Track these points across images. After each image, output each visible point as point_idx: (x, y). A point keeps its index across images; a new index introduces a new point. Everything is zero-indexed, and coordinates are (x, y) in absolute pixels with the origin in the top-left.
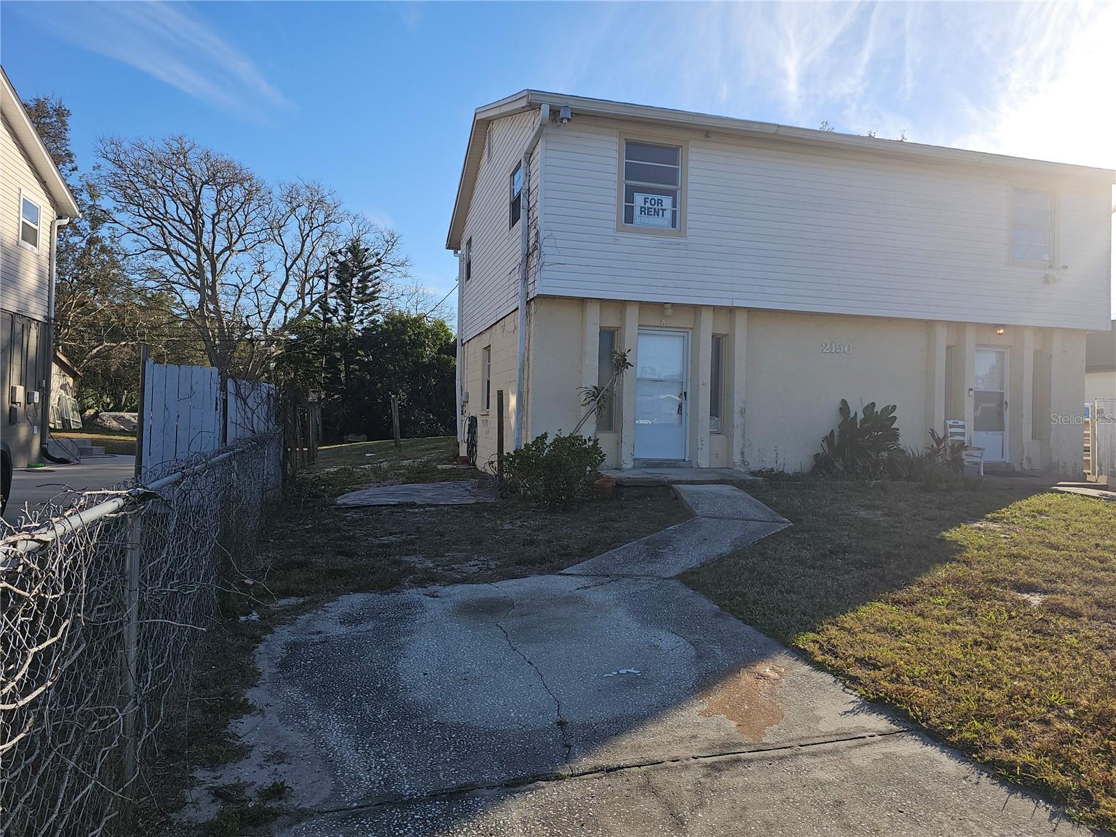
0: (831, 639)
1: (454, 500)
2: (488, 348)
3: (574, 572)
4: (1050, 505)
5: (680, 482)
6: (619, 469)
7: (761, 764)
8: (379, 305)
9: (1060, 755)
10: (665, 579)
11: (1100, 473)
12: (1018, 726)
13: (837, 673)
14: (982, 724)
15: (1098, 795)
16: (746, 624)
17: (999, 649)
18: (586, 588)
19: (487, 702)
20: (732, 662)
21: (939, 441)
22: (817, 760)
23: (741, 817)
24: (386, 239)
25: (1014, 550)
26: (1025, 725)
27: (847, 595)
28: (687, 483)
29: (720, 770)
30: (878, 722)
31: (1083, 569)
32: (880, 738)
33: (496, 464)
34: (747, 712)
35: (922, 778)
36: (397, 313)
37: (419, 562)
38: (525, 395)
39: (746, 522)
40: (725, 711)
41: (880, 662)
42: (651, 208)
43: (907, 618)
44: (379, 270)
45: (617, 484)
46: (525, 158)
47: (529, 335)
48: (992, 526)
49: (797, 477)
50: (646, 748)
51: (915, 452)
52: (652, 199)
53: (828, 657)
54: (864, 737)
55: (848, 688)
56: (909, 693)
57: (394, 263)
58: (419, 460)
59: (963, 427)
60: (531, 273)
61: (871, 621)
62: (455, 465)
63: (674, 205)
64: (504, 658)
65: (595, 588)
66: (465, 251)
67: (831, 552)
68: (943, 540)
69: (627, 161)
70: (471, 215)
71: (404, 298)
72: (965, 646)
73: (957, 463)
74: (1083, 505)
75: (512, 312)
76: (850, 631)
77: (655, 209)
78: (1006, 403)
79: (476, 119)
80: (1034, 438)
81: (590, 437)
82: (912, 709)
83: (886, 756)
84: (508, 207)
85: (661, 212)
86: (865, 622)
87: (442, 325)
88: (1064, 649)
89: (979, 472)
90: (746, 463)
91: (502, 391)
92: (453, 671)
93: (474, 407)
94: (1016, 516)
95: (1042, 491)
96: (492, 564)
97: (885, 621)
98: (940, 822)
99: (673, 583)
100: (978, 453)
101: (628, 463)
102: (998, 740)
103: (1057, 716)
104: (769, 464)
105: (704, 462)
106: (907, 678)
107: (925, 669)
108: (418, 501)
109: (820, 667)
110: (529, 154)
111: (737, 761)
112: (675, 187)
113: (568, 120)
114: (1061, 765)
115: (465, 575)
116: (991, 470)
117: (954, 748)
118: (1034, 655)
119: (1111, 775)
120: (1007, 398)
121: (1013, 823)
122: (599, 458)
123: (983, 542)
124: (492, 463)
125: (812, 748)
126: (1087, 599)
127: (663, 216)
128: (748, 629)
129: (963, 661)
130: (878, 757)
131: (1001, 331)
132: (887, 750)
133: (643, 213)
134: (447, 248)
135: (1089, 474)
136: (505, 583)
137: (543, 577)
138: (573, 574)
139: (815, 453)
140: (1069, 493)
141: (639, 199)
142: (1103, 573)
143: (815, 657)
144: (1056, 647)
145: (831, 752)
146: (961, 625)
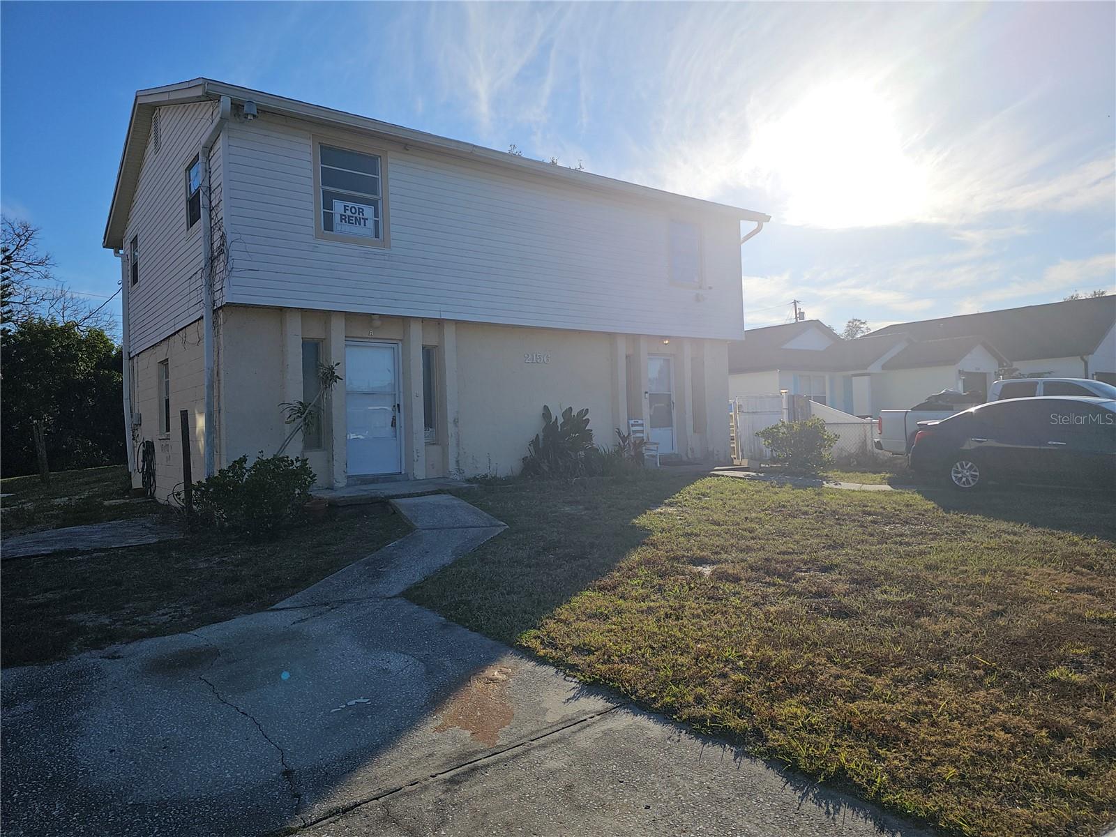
0: (550, 632)
1: (130, 541)
2: (165, 363)
3: (288, 606)
4: (710, 488)
5: (397, 496)
6: (331, 488)
7: (497, 768)
8: (10, 311)
9: (736, 703)
10: (389, 598)
11: (743, 458)
12: (705, 683)
13: (558, 664)
14: (678, 687)
15: (767, 730)
16: (472, 631)
17: (684, 618)
18: (303, 620)
19: (195, 768)
20: (462, 671)
21: (624, 439)
22: (547, 751)
23: (482, 824)
24: (17, 232)
25: (688, 530)
26: (710, 681)
27: (560, 588)
28: (404, 496)
29: (458, 783)
30: (596, 703)
31: (739, 540)
32: (599, 717)
33: (183, 496)
34: (480, 718)
35: (635, 747)
36: (36, 321)
37: (88, 619)
38: (216, 414)
39: (465, 530)
40: (459, 722)
41: (593, 646)
42: (352, 217)
43: (611, 602)
44: (9, 270)
45: (330, 505)
46: (204, 153)
47: (218, 348)
48: (670, 510)
49: (508, 480)
50: (384, 778)
51: (606, 450)
52: (352, 207)
53: (549, 650)
54: (585, 720)
55: (568, 676)
56: (619, 671)
57: (30, 262)
58: (77, 497)
59: (642, 425)
60: (217, 279)
61: (583, 609)
62: (128, 499)
63: (376, 215)
64: (212, 714)
65: (314, 619)
66: (129, 251)
67: (544, 549)
68: (634, 526)
69: (323, 166)
70: (135, 210)
71: (46, 304)
72: (659, 620)
73: (639, 457)
74: (734, 486)
75: (195, 322)
76: (566, 622)
77: (356, 217)
78: (673, 403)
79: (138, 103)
80: (695, 432)
81: (298, 457)
82: (622, 685)
83: (605, 733)
84: (184, 205)
85: (362, 221)
86: (578, 611)
87: (99, 334)
88: (732, 610)
89: (656, 463)
90: (462, 472)
91: (187, 411)
92: (149, 741)
93: (150, 430)
94: (686, 500)
95: (704, 477)
96: (187, 610)
97: (594, 607)
98: (652, 783)
99: (398, 601)
100: (654, 447)
101: (341, 482)
102: (691, 699)
103: (732, 669)
104: (482, 470)
105: (420, 473)
106: (617, 658)
107: (630, 647)
108: (80, 546)
109: (542, 661)
110: (209, 148)
111: (475, 769)
112: (375, 197)
113: (254, 116)
114: (738, 711)
115: (153, 627)
116: (667, 461)
117: (658, 713)
118: (710, 619)
119: (774, 711)
120: (673, 398)
121: (709, 770)
122: (309, 479)
123: (664, 525)
124: (179, 494)
125: (541, 741)
126: (743, 564)
127: (365, 225)
128: (475, 635)
129: (659, 634)
130: (598, 736)
131: (667, 342)
132: (605, 728)
133: (343, 221)
134: (104, 247)
135: (735, 458)
136: (205, 630)
137: (253, 615)
138: (287, 608)
139: (523, 457)
140: (723, 476)
141: (338, 206)
142: (752, 541)
143: (538, 652)
144: (725, 609)
145: (558, 741)
146: (654, 601)
